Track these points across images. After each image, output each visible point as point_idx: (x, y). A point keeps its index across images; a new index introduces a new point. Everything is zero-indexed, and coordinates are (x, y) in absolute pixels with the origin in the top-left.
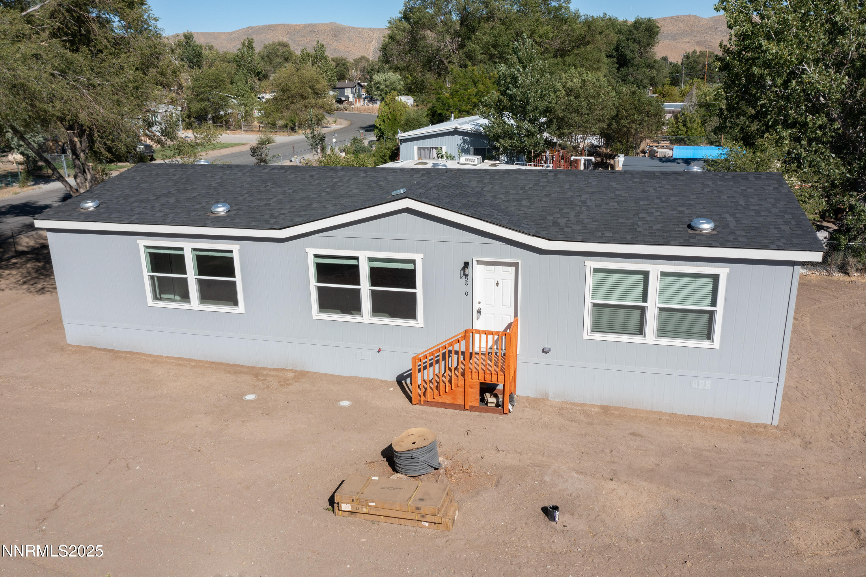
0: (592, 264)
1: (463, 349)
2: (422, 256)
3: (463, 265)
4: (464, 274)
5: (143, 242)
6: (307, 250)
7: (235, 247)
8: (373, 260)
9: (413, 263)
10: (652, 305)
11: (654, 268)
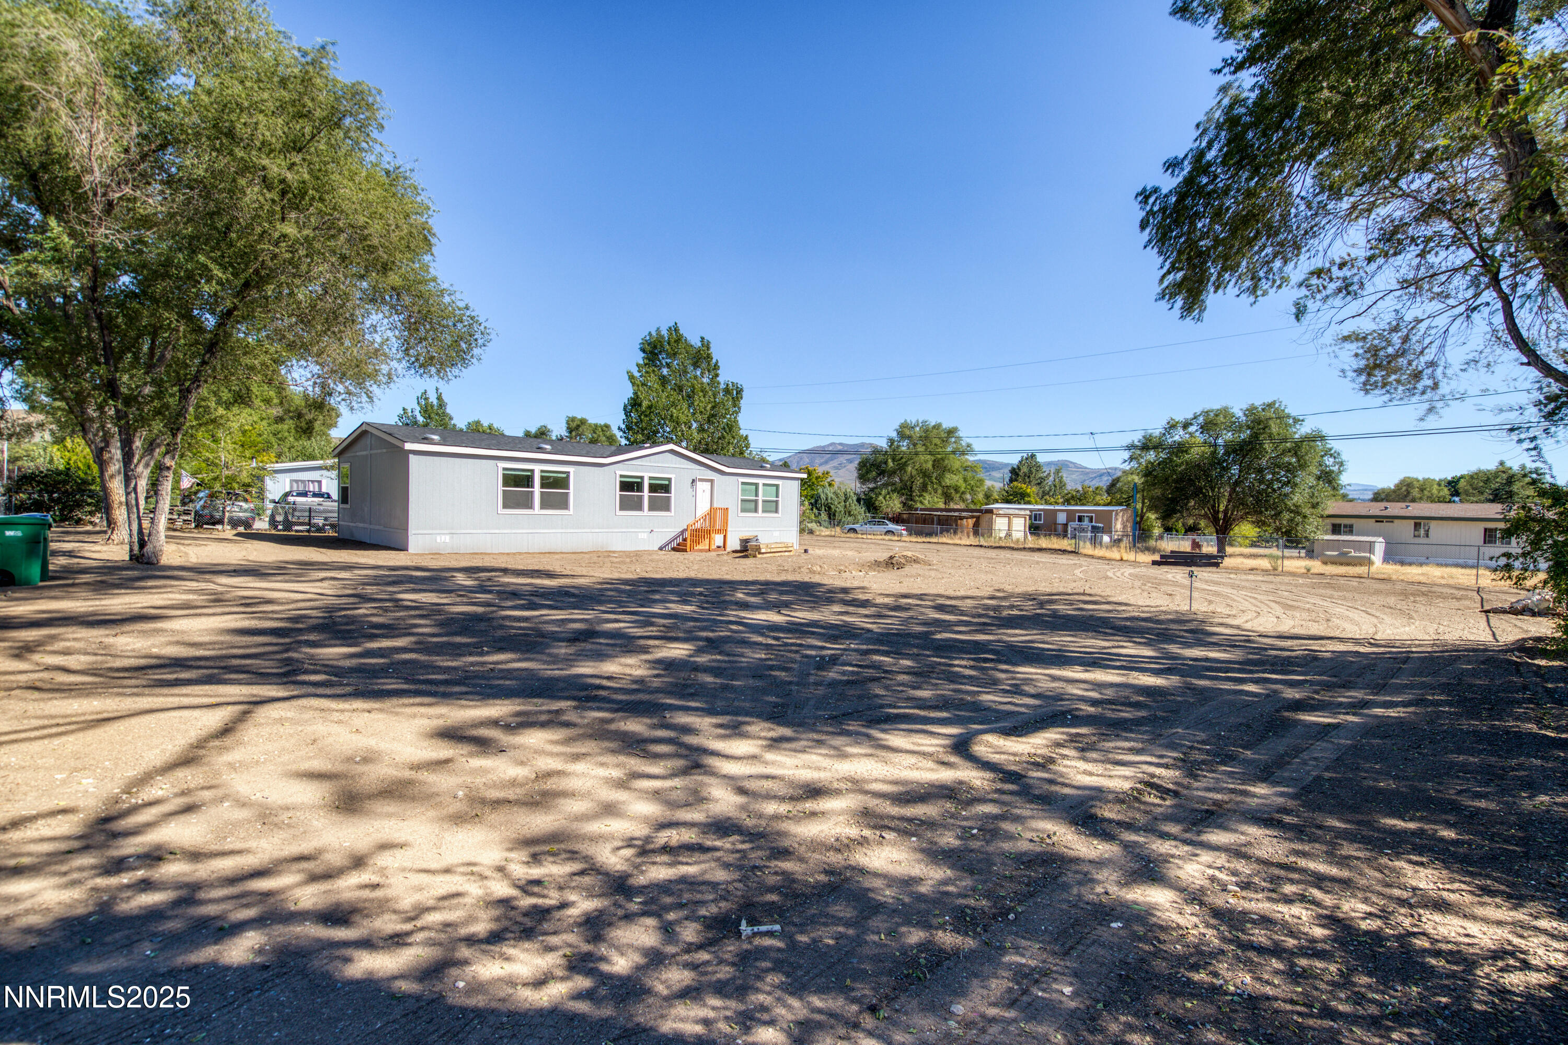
0: (739, 480)
2: (674, 476)
3: (692, 481)
4: (693, 486)
5: (501, 465)
6: (617, 472)
7: (571, 469)
8: (651, 478)
9: (669, 480)
10: (760, 498)
11: (761, 481)
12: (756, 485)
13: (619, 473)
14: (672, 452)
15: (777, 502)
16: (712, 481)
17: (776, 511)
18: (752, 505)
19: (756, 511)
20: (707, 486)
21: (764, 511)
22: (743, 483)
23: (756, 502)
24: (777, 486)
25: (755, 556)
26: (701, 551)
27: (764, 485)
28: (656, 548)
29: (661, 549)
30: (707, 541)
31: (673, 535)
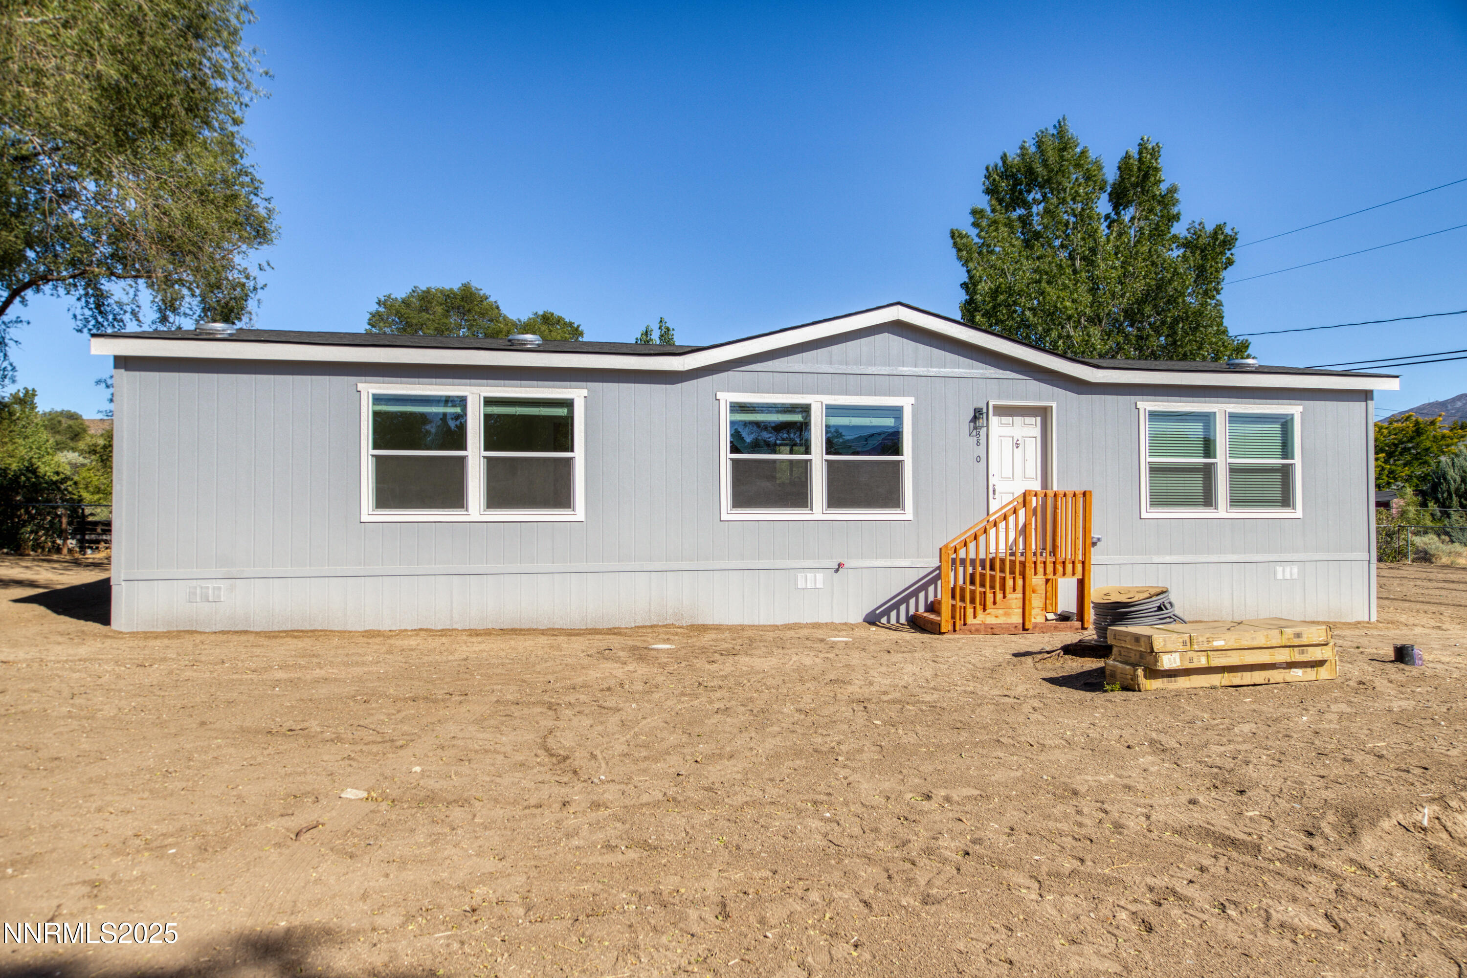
0: (1147, 405)
1: (972, 555)
2: (912, 400)
3: (972, 415)
4: (975, 428)
5: (369, 388)
6: (720, 395)
7: (577, 394)
8: (832, 410)
9: (896, 412)
10: (1222, 460)
11: (1221, 408)
12: (1207, 419)
13: (727, 397)
14: (899, 328)
15: (1286, 472)
16: (1044, 413)
17: (1286, 501)
18: (1196, 484)
19: (1208, 499)
20: (1030, 428)
21: (1236, 502)
22: (1154, 416)
23: (1208, 472)
24: (1286, 424)
25: (1130, 687)
26: (992, 630)
27: (1234, 418)
28: (857, 616)
29: (872, 620)
30: (1015, 598)
31: (911, 577)
